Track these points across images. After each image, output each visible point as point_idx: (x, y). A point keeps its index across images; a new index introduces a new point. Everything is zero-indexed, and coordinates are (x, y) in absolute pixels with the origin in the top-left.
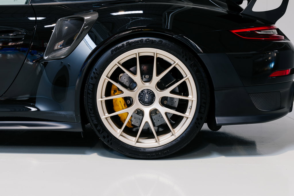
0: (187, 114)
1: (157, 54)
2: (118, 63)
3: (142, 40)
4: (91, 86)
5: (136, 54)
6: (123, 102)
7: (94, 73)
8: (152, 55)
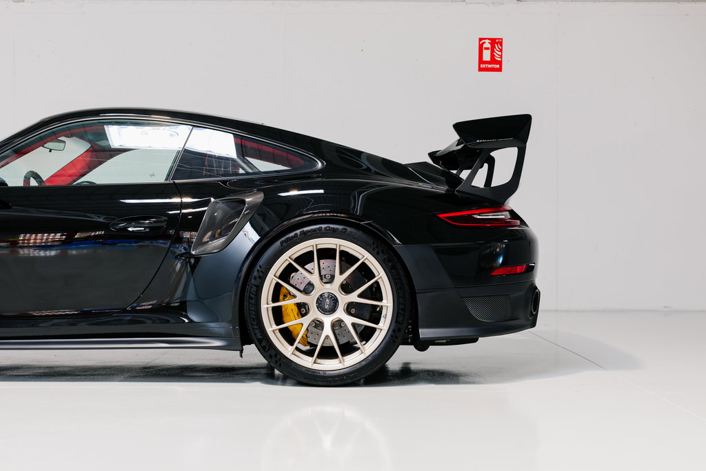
0: (381, 325)
1: (340, 246)
2: (290, 257)
3: (320, 229)
4: (254, 289)
5: (313, 246)
6: (295, 309)
7: (258, 270)
8: (334, 247)
